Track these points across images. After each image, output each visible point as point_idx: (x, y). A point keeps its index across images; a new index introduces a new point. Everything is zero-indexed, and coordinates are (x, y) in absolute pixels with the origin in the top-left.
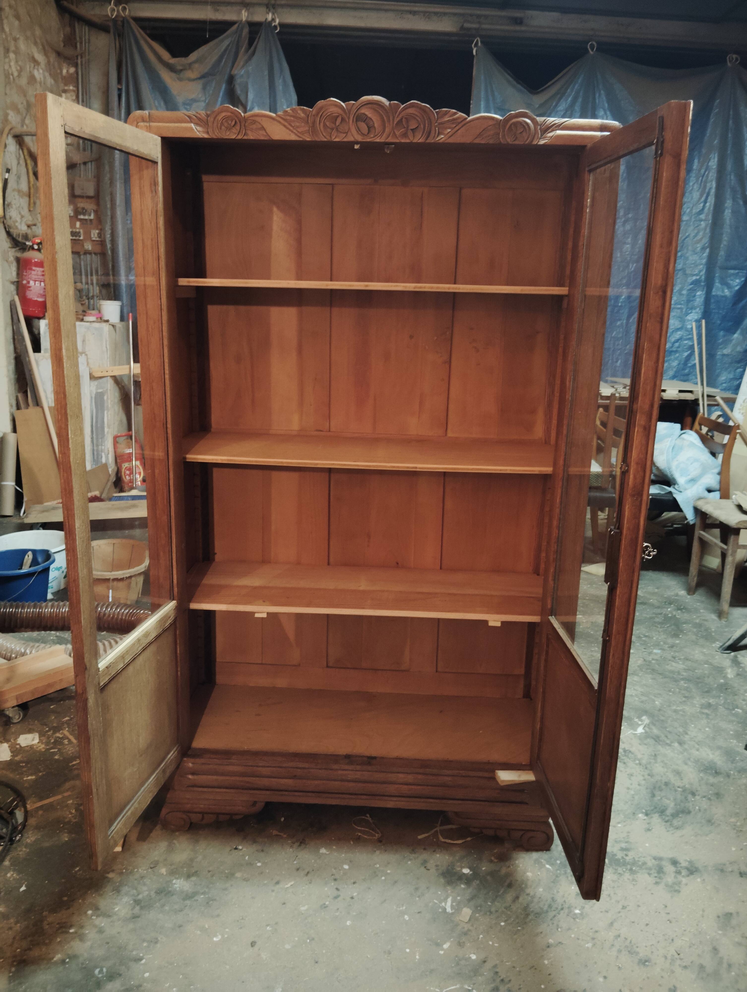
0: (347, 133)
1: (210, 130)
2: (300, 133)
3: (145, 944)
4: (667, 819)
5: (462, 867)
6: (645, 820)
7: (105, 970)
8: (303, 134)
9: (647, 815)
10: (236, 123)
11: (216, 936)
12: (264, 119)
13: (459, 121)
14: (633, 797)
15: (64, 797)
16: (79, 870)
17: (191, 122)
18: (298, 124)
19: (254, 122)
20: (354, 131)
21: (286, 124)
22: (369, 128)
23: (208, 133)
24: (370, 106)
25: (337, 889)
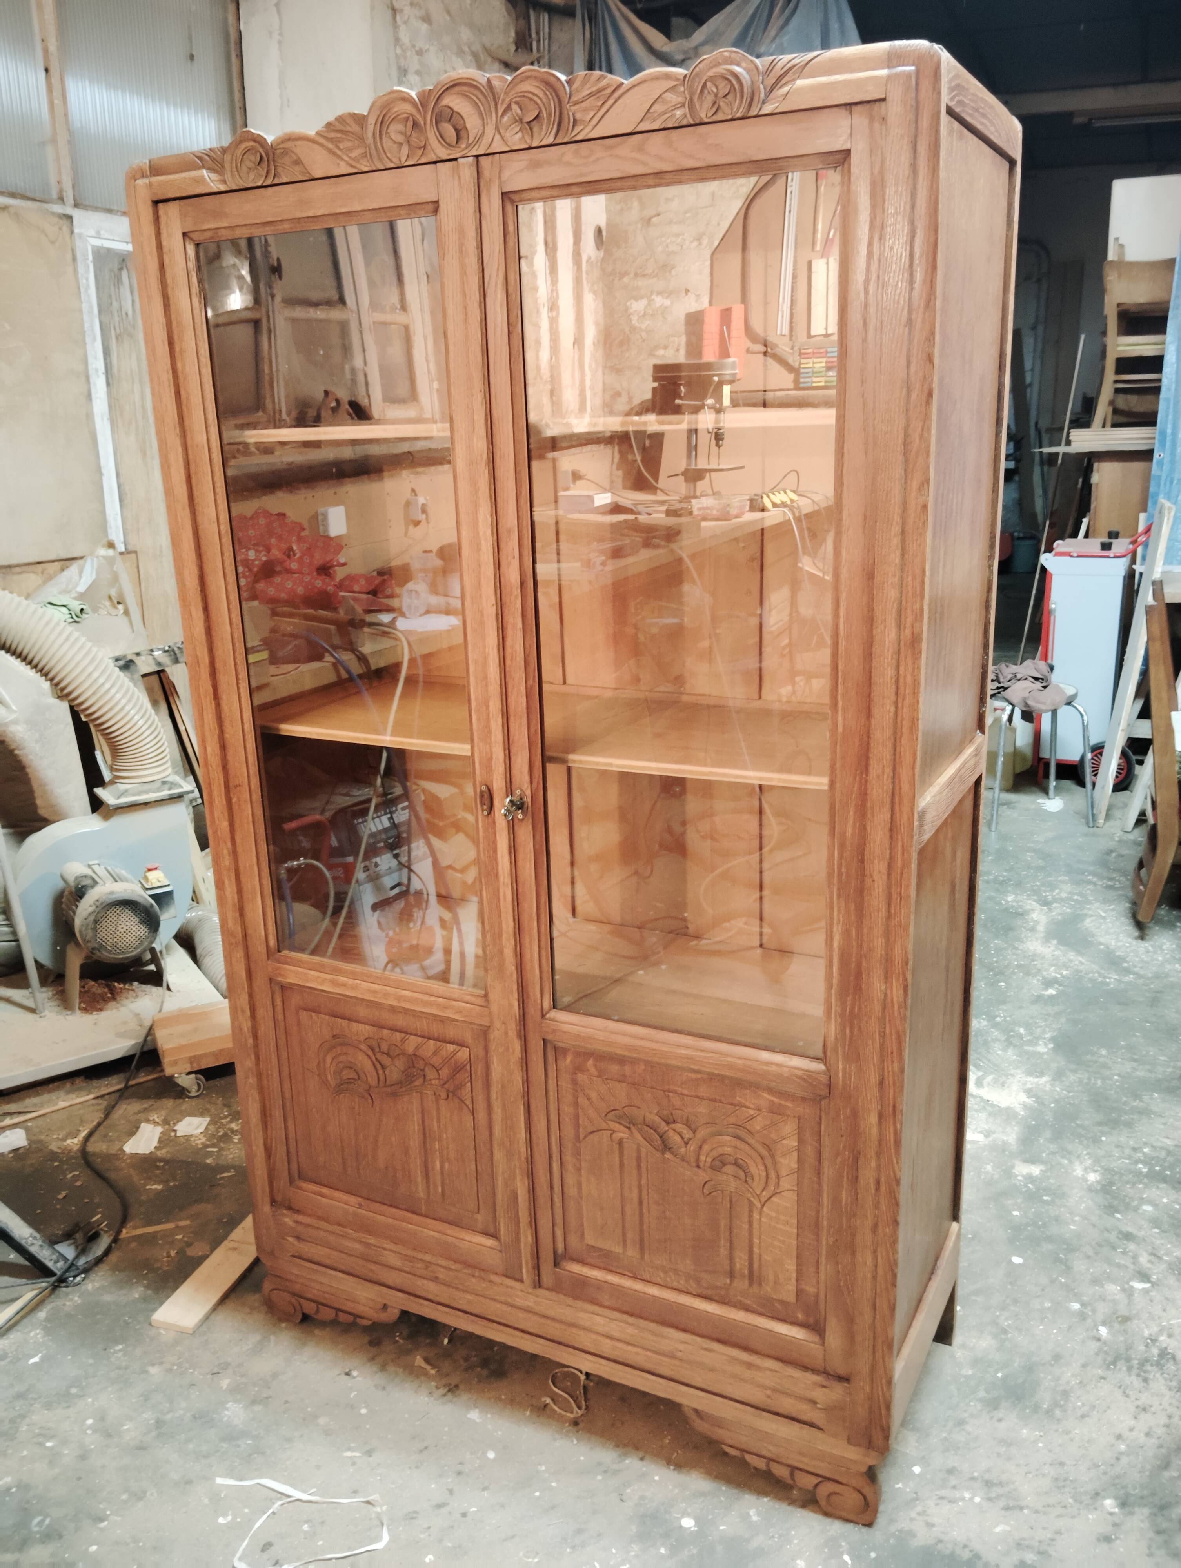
0: (425, 147)
1: (228, 177)
2: (353, 159)
3: (124, 1497)
4: (1165, 1525)
5: (685, 1514)
6: (1111, 1514)
7: (47, 1521)
8: (358, 161)
9: (1123, 1504)
10: (261, 157)
11: (224, 1515)
12: (299, 143)
13: (609, 91)
14: (1118, 1459)
15: (177, 1227)
16: (120, 1351)
17: (204, 167)
18: (349, 144)
19: (286, 152)
20: (433, 141)
21: (331, 146)
22: (458, 132)
23: (224, 182)
24: (456, 89)
25: (451, 1492)
